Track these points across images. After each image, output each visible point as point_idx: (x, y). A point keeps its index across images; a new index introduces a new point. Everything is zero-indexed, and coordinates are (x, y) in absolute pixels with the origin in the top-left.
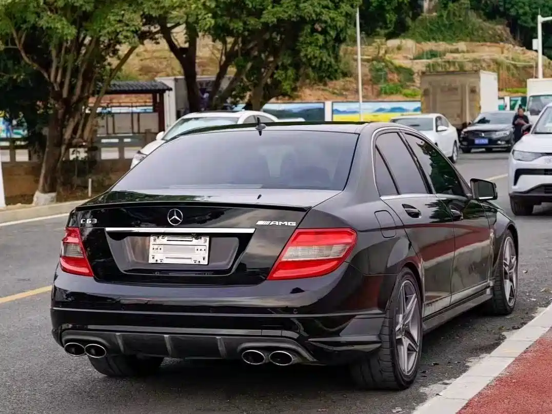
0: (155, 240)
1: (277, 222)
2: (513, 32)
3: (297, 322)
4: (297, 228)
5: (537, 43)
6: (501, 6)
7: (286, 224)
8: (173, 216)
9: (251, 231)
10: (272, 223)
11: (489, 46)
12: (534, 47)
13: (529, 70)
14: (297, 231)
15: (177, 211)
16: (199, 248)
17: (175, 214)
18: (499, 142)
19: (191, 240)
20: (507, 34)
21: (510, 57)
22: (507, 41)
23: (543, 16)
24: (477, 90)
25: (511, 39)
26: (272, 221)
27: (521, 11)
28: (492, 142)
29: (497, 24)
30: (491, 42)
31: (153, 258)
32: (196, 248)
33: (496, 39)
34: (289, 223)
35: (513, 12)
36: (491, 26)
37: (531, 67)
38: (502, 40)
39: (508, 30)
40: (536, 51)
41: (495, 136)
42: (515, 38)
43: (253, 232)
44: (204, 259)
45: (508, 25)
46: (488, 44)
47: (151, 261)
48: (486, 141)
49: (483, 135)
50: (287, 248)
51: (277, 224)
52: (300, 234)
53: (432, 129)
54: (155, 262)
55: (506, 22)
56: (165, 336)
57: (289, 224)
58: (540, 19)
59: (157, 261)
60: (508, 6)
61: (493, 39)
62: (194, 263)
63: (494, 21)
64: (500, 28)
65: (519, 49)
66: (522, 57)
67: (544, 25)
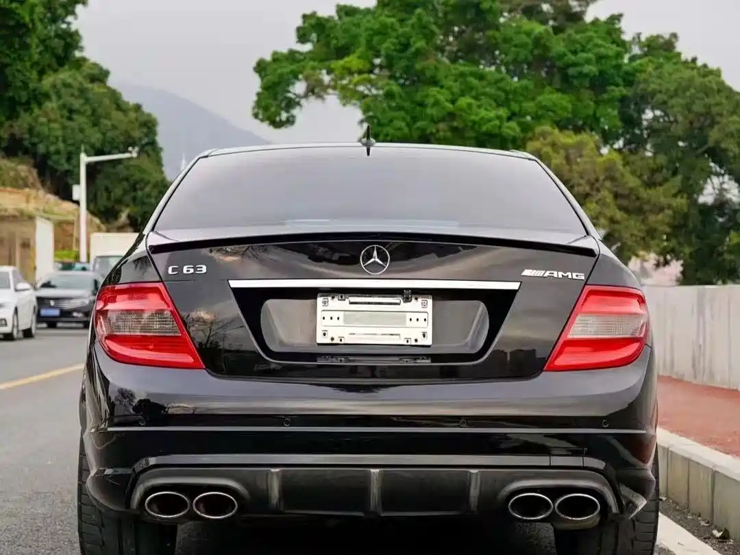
0: (325, 303)
1: (555, 273)
2: (41, 174)
3: (615, 442)
4: (586, 284)
5: (79, 192)
6: (26, 139)
7: (570, 277)
8: (369, 259)
9: (514, 286)
10: (547, 274)
11: (10, 192)
12: (75, 197)
13: (69, 228)
14: (588, 288)
15: (378, 249)
16: (414, 316)
17: (375, 253)
18: (75, 314)
19: (398, 301)
20: (34, 178)
21: (41, 208)
22: (33, 186)
23: (89, 155)
24: (32, 244)
25: (39, 185)
26: (546, 270)
27: (52, 149)
28: (66, 314)
29: (21, 163)
30: (14, 187)
31: (324, 334)
32: (409, 316)
33: (19, 184)
34: (574, 274)
35: (41, 149)
36: (13, 165)
37: (71, 223)
38: (26, 186)
39: (35, 172)
40: (77, 203)
41: (67, 306)
42: (43, 183)
43: (517, 288)
44: (424, 336)
45: (35, 166)
46: (9, 189)
47: (320, 339)
48: (56, 312)
49: (52, 303)
50: (575, 318)
51: (555, 275)
52: (591, 293)
53: (9, 287)
54: (328, 341)
55: (32, 161)
56: (372, 470)
57: (574, 277)
58: (84, 159)
59: (332, 339)
60: (35, 140)
61: (14, 183)
62: (406, 343)
63: (15, 159)
64: (24, 169)
65: (52, 198)
66: (56, 209)
67: (90, 167)
